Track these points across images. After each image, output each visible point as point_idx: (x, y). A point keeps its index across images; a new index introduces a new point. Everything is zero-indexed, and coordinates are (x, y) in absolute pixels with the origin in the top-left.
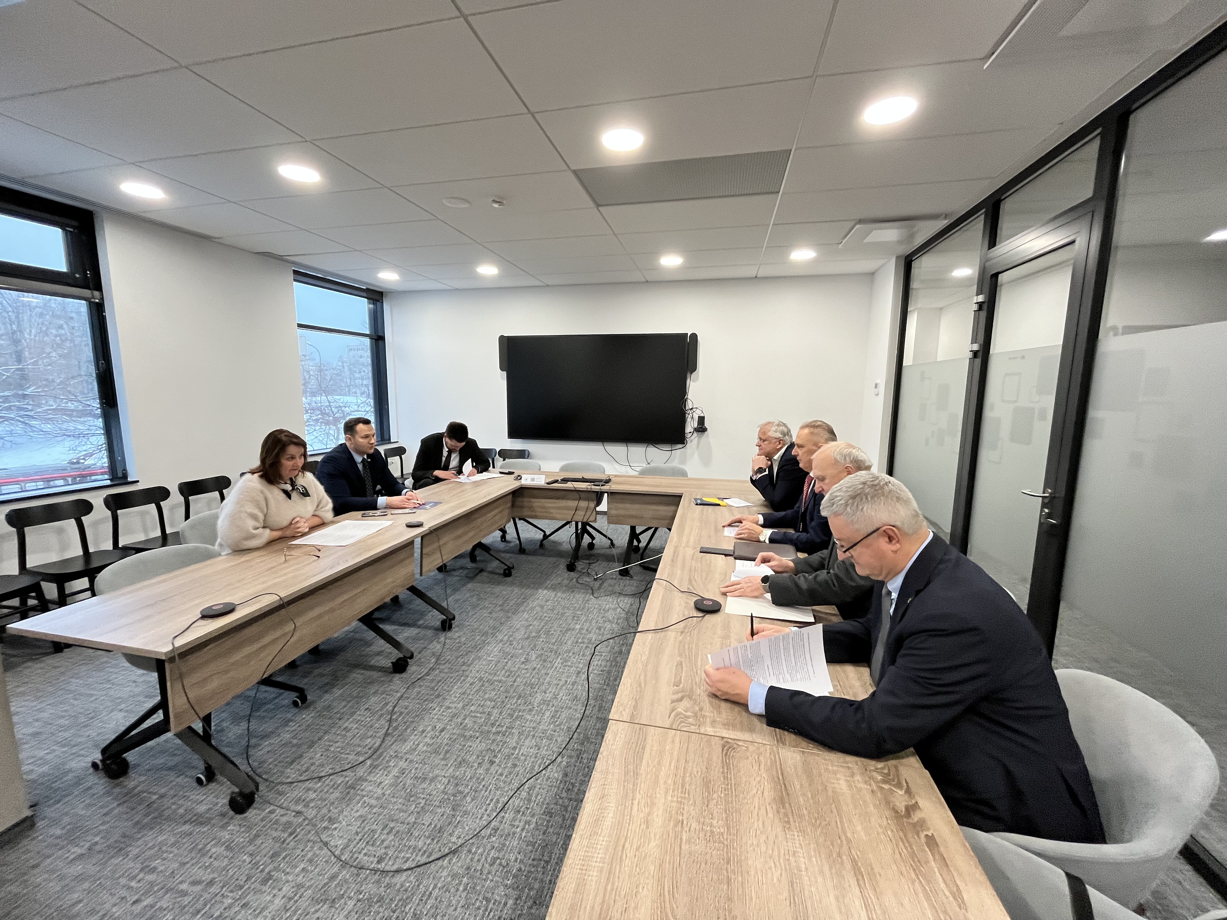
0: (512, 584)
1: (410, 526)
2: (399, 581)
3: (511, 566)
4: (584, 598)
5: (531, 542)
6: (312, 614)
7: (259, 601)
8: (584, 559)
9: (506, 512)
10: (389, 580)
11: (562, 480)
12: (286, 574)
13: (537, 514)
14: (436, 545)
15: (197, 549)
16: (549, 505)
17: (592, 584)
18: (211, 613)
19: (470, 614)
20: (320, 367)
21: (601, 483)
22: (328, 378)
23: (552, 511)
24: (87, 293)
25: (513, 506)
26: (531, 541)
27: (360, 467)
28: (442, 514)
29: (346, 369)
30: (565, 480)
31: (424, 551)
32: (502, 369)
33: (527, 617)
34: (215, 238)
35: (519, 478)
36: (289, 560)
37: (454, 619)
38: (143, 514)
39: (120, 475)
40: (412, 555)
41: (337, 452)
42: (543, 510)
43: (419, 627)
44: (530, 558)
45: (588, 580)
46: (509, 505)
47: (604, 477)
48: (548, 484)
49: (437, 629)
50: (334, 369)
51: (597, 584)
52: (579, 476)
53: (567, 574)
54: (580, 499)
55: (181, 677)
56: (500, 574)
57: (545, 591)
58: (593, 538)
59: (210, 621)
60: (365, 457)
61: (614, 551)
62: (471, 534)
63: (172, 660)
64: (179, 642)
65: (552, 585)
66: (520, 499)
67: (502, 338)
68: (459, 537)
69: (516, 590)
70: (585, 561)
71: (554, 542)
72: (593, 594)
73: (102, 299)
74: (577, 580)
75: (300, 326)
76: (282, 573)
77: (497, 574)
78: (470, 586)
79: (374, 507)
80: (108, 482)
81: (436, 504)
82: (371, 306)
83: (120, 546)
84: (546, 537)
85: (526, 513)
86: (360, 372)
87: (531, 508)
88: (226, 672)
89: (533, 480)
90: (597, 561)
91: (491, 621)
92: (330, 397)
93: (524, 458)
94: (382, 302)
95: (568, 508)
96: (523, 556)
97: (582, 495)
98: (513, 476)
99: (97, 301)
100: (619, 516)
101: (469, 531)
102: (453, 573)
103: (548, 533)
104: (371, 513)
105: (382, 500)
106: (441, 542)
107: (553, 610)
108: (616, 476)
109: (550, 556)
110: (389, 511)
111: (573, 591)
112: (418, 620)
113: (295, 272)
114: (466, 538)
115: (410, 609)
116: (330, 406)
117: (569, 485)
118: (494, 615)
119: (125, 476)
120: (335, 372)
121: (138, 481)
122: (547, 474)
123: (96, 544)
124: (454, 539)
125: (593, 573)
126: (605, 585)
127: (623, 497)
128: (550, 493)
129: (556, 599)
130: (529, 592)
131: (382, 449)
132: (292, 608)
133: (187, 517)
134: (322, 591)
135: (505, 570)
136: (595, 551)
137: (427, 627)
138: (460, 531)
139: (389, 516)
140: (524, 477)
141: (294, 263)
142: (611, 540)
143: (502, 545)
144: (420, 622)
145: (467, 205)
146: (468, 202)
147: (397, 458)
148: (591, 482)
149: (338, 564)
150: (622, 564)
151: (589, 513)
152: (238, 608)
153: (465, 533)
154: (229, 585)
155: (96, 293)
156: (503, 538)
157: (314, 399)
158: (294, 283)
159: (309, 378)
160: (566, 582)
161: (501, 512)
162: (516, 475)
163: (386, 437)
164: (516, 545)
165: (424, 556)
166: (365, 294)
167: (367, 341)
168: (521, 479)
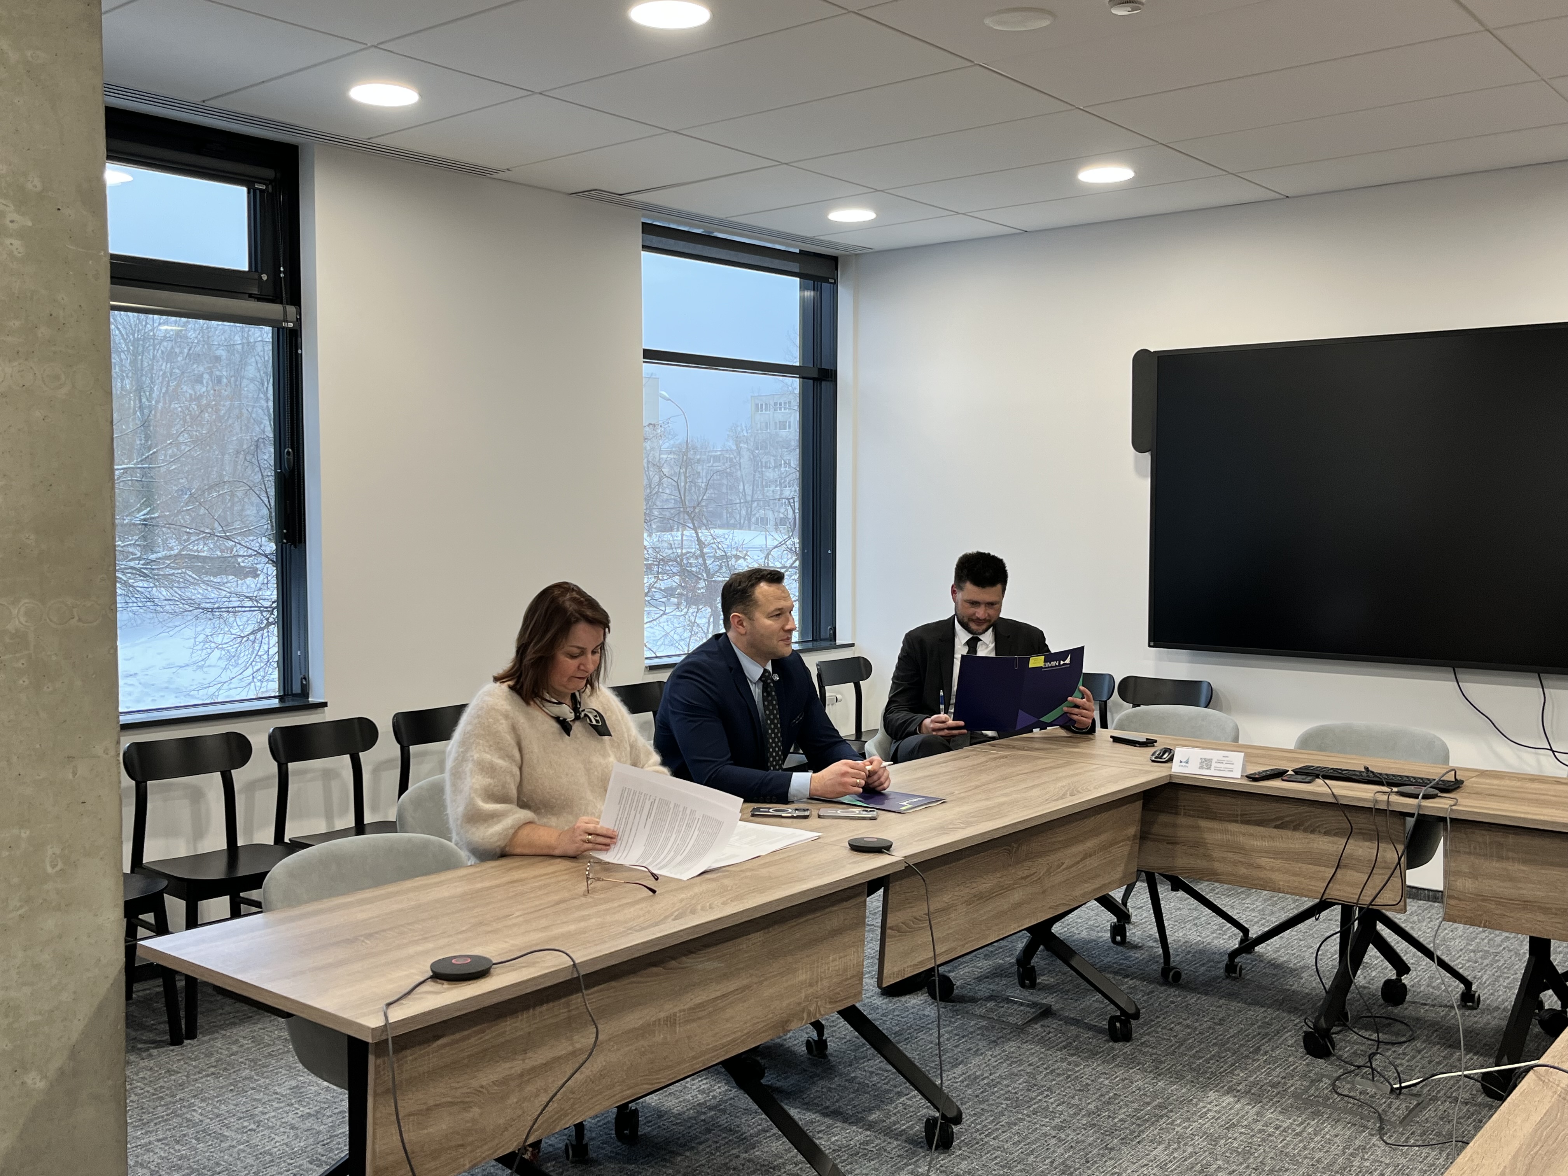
0: (1130, 1061)
1: (859, 848)
2: (825, 983)
3: (1131, 1010)
4: (1350, 1139)
5: (1201, 954)
6: (633, 1019)
7: (533, 964)
8: (1366, 1028)
9: (1123, 850)
10: (802, 976)
11: (1296, 772)
12: (583, 919)
13: (1217, 865)
14: (920, 910)
15: (425, 845)
16: (1258, 843)
17: (1382, 1104)
18: (448, 971)
19: (1004, 1120)
20: (685, 454)
21: (1422, 791)
22: (702, 482)
23: (1264, 861)
24: (274, 310)
25: (1144, 836)
26: (1202, 952)
27: (757, 691)
28: (943, 829)
29: (746, 455)
30: (1308, 774)
31: (890, 922)
32: (1138, 445)
33: (1163, 1157)
34: (497, 171)
35: (1165, 756)
36: (595, 891)
37: (958, 1120)
38: (328, 775)
39: (297, 689)
40: (860, 922)
41: (708, 653)
42: (1237, 857)
43: (870, 1126)
44: (1192, 999)
45: (1371, 1090)
46: (1132, 830)
47: (1434, 771)
48: (1253, 778)
49: (912, 1141)
50: (717, 459)
51: (1400, 1107)
52: (1354, 763)
53: (1302, 1062)
54: (1350, 834)
55: (393, 1091)
56: (1098, 1030)
57: (1229, 1099)
58: (1402, 968)
59: (446, 985)
60: (769, 668)
61: (1477, 1019)
62: (1017, 896)
63: (381, 1047)
64: (397, 1014)
65: (1255, 1084)
66: (1163, 818)
67: (1142, 359)
68: (982, 898)
69: (1140, 1081)
70: (1366, 1034)
71: (1274, 965)
72: (1381, 1132)
73: (299, 320)
74: (1333, 1084)
75: (650, 355)
76: (578, 914)
77: (1089, 1027)
78: (1011, 1047)
79: (781, 796)
80: (275, 703)
81: (930, 802)
82: (809, 294)
83: (287, 840)
84: (1248, 945)
85: (1182, 862)
86: (778, 466)
87: (1198, 844)
88: (466, 1106)
89: (1206, 763)
90: (1411, 1039)
91: (1060, 1151)
92: (704, 534)
93: (1196, 704)
94: (835, 283)
95: (1316, 859)
96: (1172, 991)
97: (1360, 821)
98: (1151, 750)
99: (291, 325)
100: (1485, 899)
101: (1010, 888)
102: (969, 1007)
103: (1253, 934)
104: (772, 809)
105: (801, 781)
106: (936, 904)
107: (1247, 1153)
108: (1483, 774)
109: (1256, 1003)
110: (816, 809)
111: (1316, 1114)
112: (870, 1110)
113: (648, 228)
114: (1003, 903)
115: (852, 1080)
116: (703, 555)
117: (1319, 788)
118: (1070, 1135)
119: (305, 691)
120: (718, 466)
121: (324, 705)
122: (1251, 753)
123: (249, 832)
124: (968, 903)
125: (1391, 1073)
126: (1428, 1113)
127: (1499, 837)
128: (1257, 807)
129: (1259, 1126)
130: (1177, 1090)
131: (812, 662)
132: (593, 997)
133: (403, 786)
134: (655, 969)
135: (1113, 1020)
136: (1404, 1010)
137: (889, 1132)
138: (985, 884)
139: (814, 822)
140: (1180, 753)
141: (646, 208)
142: (1468, 984)
143: (1114, 956)
144: (873, 1117)
145: (1045, 23)
146: (1050, 13)
147: (849, 689)
148: (1390, 784)
149: (693, 912)
150: (1492, 1060)
151: (1378, 880)
152: (495, 970)
153: (1002, 890)
154: (481, 924)
155: (291, 309)
156: (1119, 930)
157: (667, 536)
158: (645, 254)
159: (660, 483)
160: (1296, 1084)
161: (1104, 848)
162: (1158, 747)
163: (825, 632)
164: (1153, 958)
165: (888, 931)
166: (796, 268)
167: (794, 383)
168: (1171, 760)
